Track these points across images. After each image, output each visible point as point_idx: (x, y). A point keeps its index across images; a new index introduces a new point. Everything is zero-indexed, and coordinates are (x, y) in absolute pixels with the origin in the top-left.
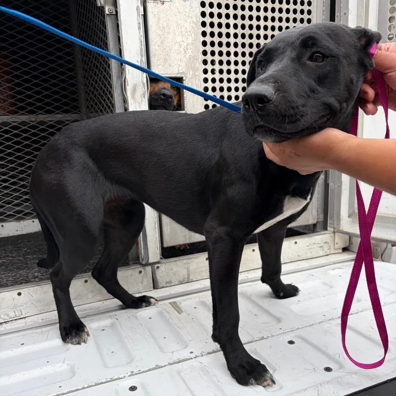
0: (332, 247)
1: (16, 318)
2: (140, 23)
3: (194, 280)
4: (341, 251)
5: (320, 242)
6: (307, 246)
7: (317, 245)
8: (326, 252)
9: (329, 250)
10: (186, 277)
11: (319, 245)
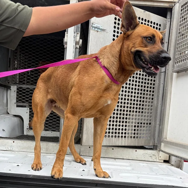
0: (158, 158)
1: (10, 150)
2: (74, 51)
3: (82, 155)
4: (163, 161)
5: (150, 154)
6: (142, 154)
7: (148, 155)
8: (153, 160)
9: (156, 160)
10: (79, 153)
11: (150, 155)
